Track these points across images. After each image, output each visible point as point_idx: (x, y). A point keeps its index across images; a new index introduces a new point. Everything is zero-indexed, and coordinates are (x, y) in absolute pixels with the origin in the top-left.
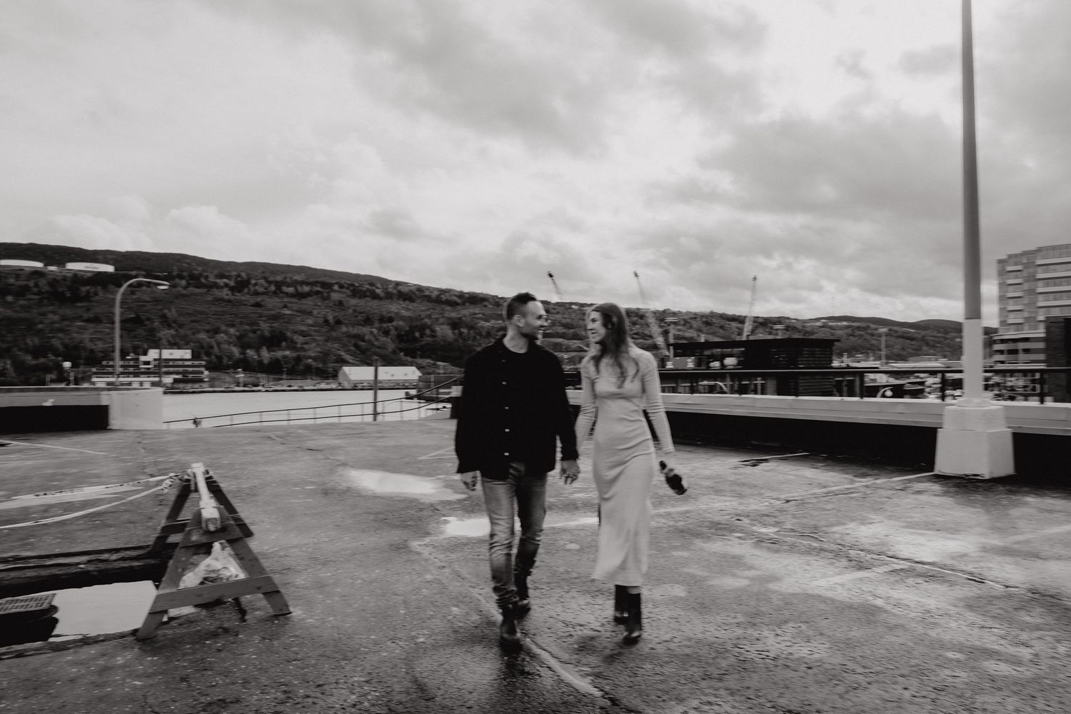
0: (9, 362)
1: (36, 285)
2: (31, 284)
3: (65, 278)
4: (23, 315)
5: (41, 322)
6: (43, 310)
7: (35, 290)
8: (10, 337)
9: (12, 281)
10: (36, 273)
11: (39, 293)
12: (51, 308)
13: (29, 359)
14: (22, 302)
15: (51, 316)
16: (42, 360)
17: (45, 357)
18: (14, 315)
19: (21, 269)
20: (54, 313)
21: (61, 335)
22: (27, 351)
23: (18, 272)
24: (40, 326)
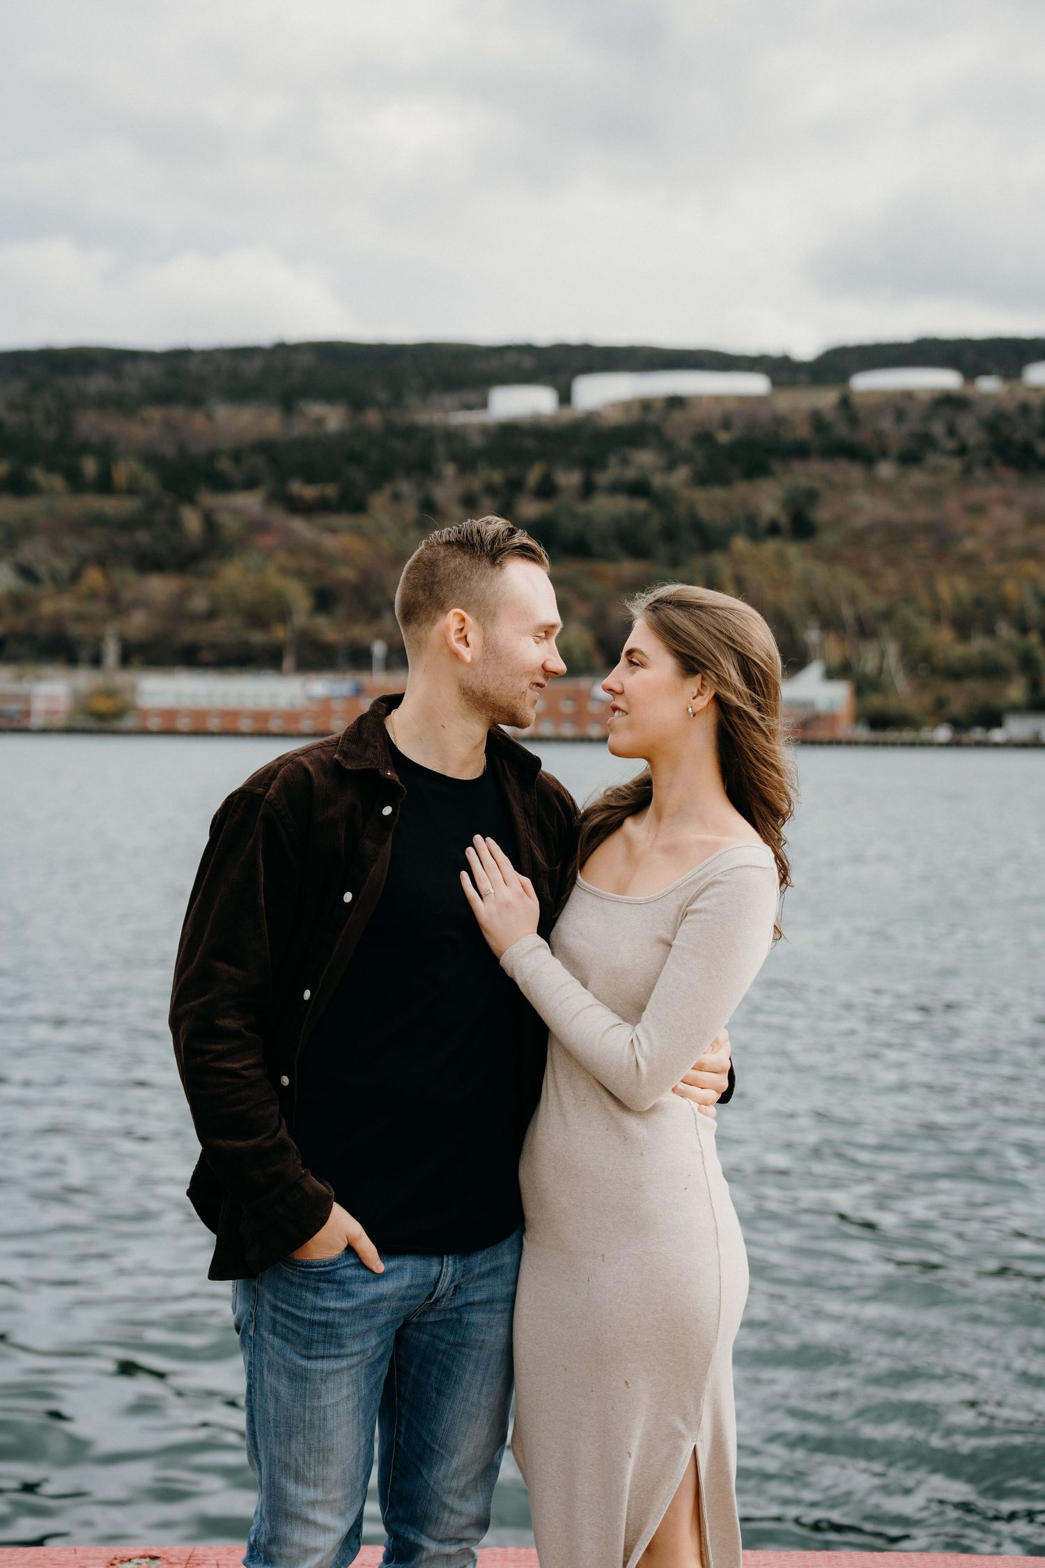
0: (892, 649)
1: (951, 432)
2: (938, 429)
3: (1025, 409)
4: (923, 514)
5: (972, 532)
6: (977, 495)
7: (950, 444)
8: (891, 579)
9: (886, 424)
10: (947, 402)
11: (962, 451)
12: (995, 491)
13: (945, 642)
14: (918, 478)
15: (998, 512)
16: (979, 645)
17: (990, 631)
18: (899, 516)
19: (908, 395)
20: (1008, 503)
21: (1031, 567)
22: (936, 618)
23: (900, 403)
24: (969, 545)
